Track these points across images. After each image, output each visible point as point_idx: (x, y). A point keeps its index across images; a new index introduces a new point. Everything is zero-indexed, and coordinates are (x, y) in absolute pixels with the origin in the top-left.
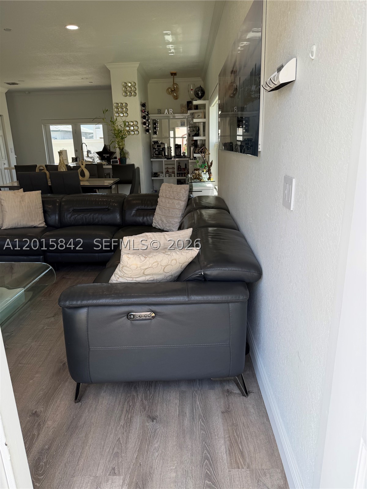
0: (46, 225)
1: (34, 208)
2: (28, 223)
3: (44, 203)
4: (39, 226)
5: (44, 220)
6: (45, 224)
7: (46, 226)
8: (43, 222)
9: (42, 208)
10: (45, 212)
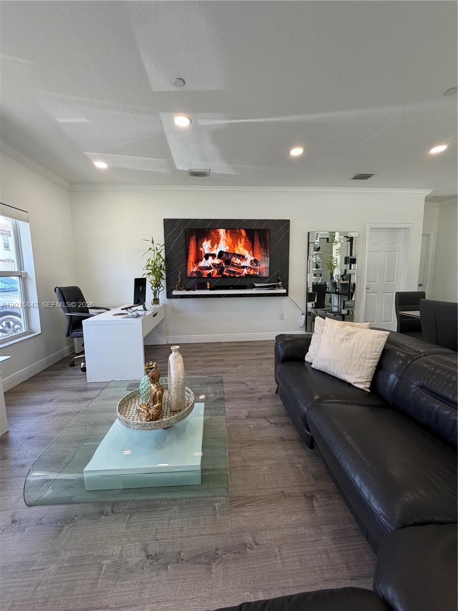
0: (369, 388)
1: (358, 355)
2: (339, 374)
3: (385, 352)
4: (356, 385)
5: (371, 380)
6: (368, 386)
7: (369, 391)
8: (368, 382)
9: (377, 361)
10: (380, 368)
